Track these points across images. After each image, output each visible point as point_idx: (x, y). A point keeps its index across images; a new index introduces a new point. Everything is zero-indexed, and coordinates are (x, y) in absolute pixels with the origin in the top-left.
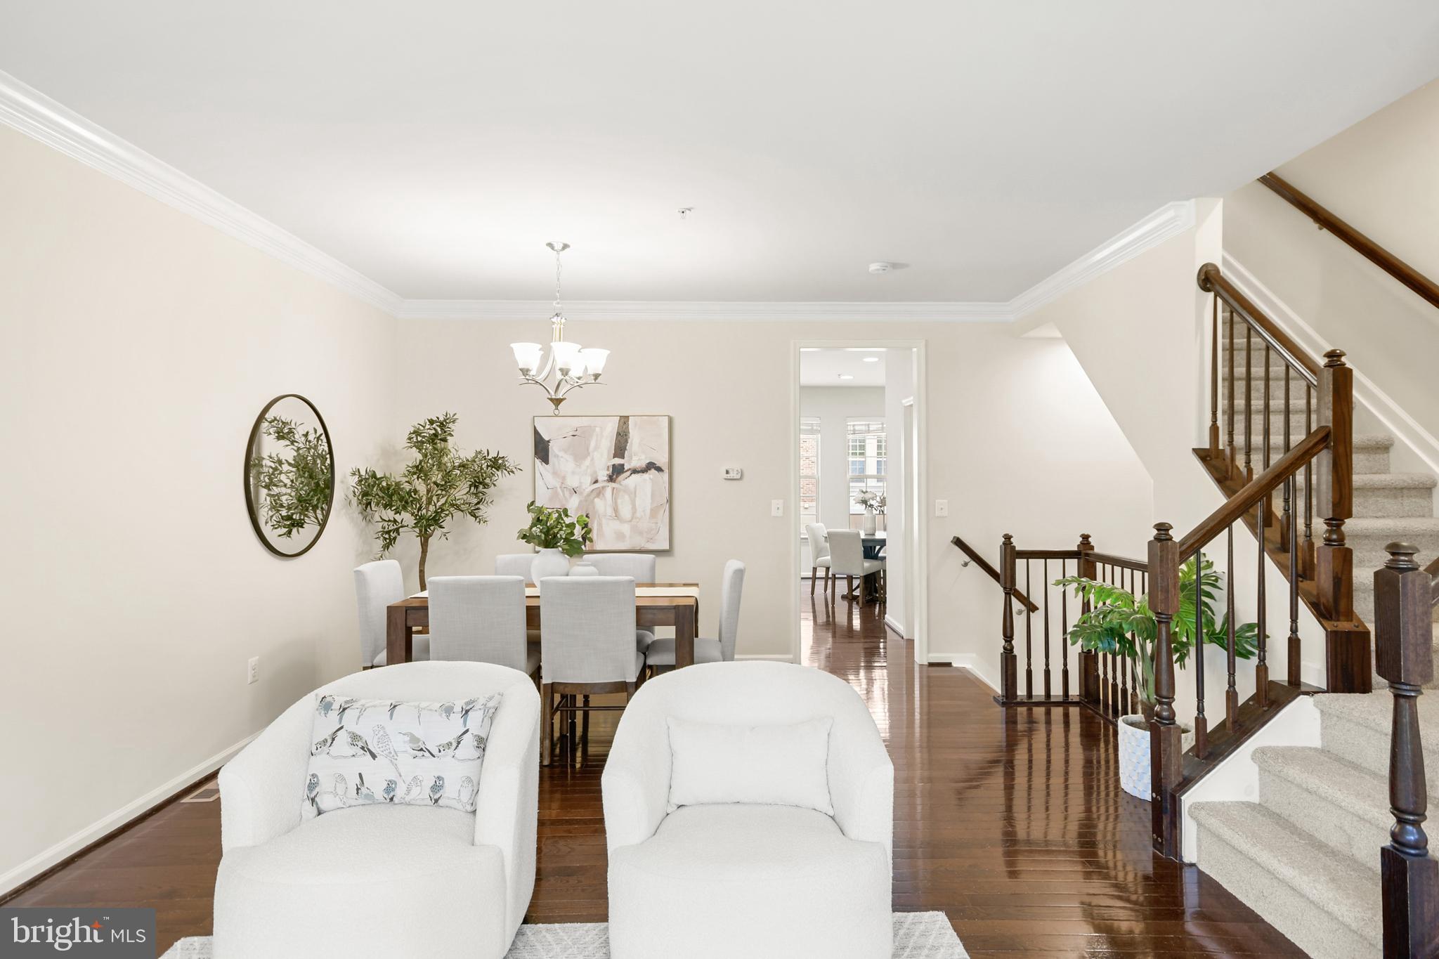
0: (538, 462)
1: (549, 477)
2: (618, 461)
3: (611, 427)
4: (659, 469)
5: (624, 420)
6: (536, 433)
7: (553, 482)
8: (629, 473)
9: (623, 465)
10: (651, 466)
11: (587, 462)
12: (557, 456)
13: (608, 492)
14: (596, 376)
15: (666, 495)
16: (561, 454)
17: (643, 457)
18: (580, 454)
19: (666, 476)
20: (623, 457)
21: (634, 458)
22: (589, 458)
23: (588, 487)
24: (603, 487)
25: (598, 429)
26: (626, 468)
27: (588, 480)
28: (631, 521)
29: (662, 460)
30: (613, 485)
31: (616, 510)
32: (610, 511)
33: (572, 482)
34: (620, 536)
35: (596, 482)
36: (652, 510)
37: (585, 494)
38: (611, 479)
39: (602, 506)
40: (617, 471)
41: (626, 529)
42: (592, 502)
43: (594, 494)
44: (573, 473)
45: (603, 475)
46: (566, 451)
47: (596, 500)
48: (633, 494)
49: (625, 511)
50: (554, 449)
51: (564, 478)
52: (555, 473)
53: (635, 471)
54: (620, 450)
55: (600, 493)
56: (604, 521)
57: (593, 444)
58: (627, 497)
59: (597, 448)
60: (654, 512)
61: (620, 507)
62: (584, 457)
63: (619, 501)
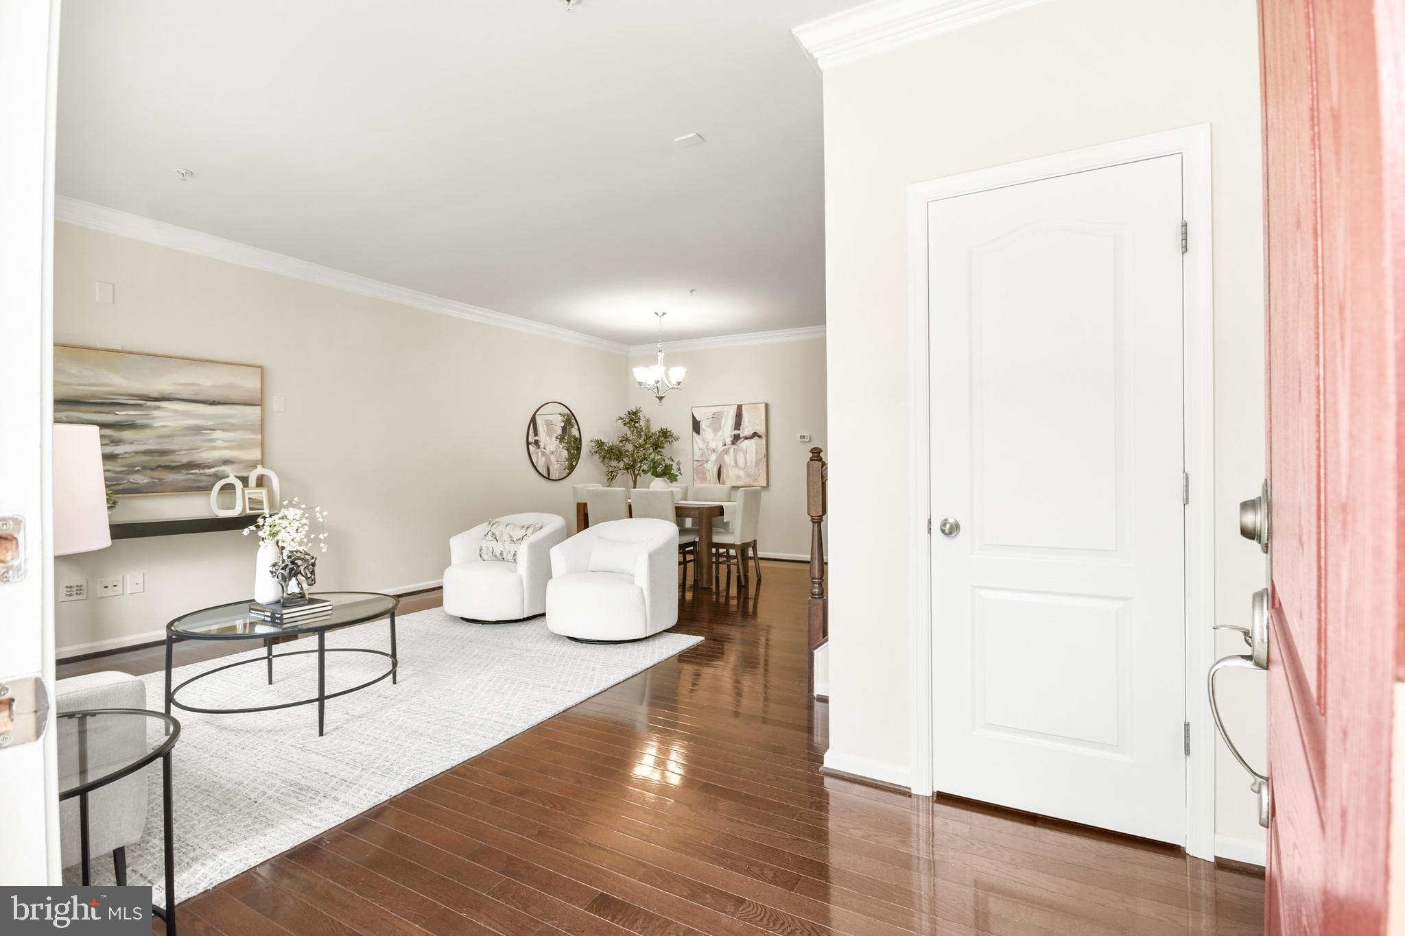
0: (694, 434)
1: (700, 442)
2: (737, 432)
3: (733, 411)
4: (760, 437)
5: (740, 408)
6: (694, 417)
7: (702, 445)
8: (743, 439)
9: (739, 435)
10: (755, 435)
11: (720, 433)
12: (704, 430)
13: (732, 451)
14: (679, 383)
15: (765, 452)
16: (706, 429)
17: (751, 429)
18: (716, 428)
19: (764, 441)
20: (739, 429)
21: (746, 430)
22: (721, 431)
23: (720, 448)
24: (729, 448)
25: (726, 413)
26: (741, 436)
27: (721, 444)
28: (744, 468)
29: (761, 430)
30: (734, 447)
31: (736, 462)
32: (733, 463)
33: (712, 445)
34: (738, 477)
35: (725, 445)
36: (756, 461)
37: (719, 452)
38: (733, 443)
39: (729, 459)
40: (736, 438)
41: (741, 473)
42: (723, 456)
43: (724, 452)
44: (713, 440)
45: (728, 441)
46: (708, 427)
47: (725, 456)
48: (745, 453)
49: (741, 462)
50: (703, 426)
51: (708, 443)
52: (703, 440)
53: (746, 438)
54: (738, 425)
55: (726, 451)
56: (729, 468)
57: (723, 422)
58: (742, 454)
59: (725, 424)
60: (757, 463)
61: (738, 460)
62: (719, 431)
63: (738, 457)
